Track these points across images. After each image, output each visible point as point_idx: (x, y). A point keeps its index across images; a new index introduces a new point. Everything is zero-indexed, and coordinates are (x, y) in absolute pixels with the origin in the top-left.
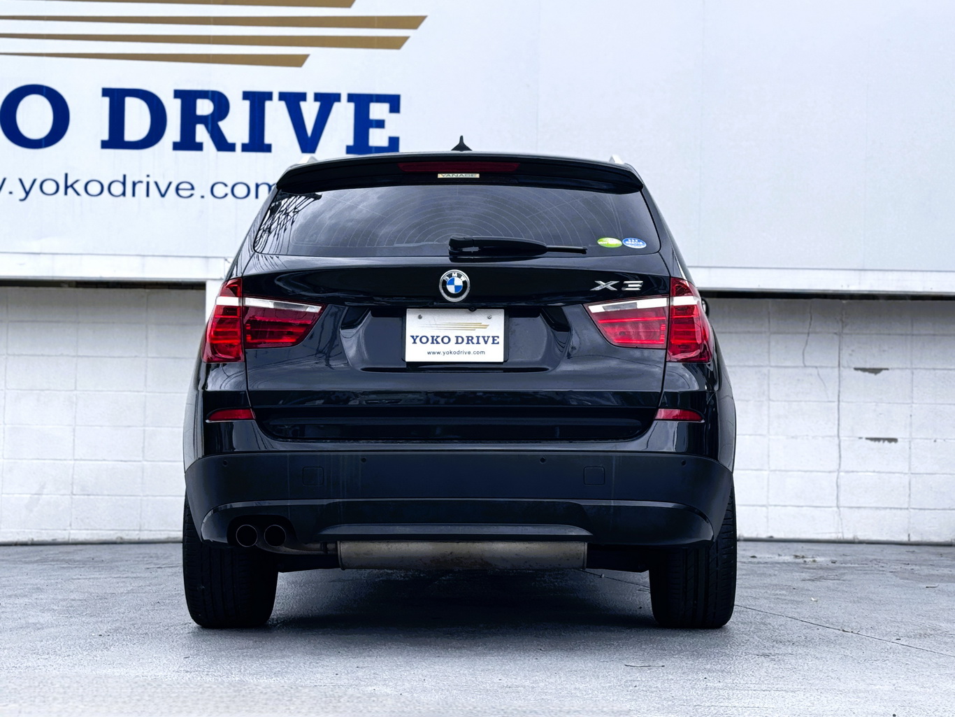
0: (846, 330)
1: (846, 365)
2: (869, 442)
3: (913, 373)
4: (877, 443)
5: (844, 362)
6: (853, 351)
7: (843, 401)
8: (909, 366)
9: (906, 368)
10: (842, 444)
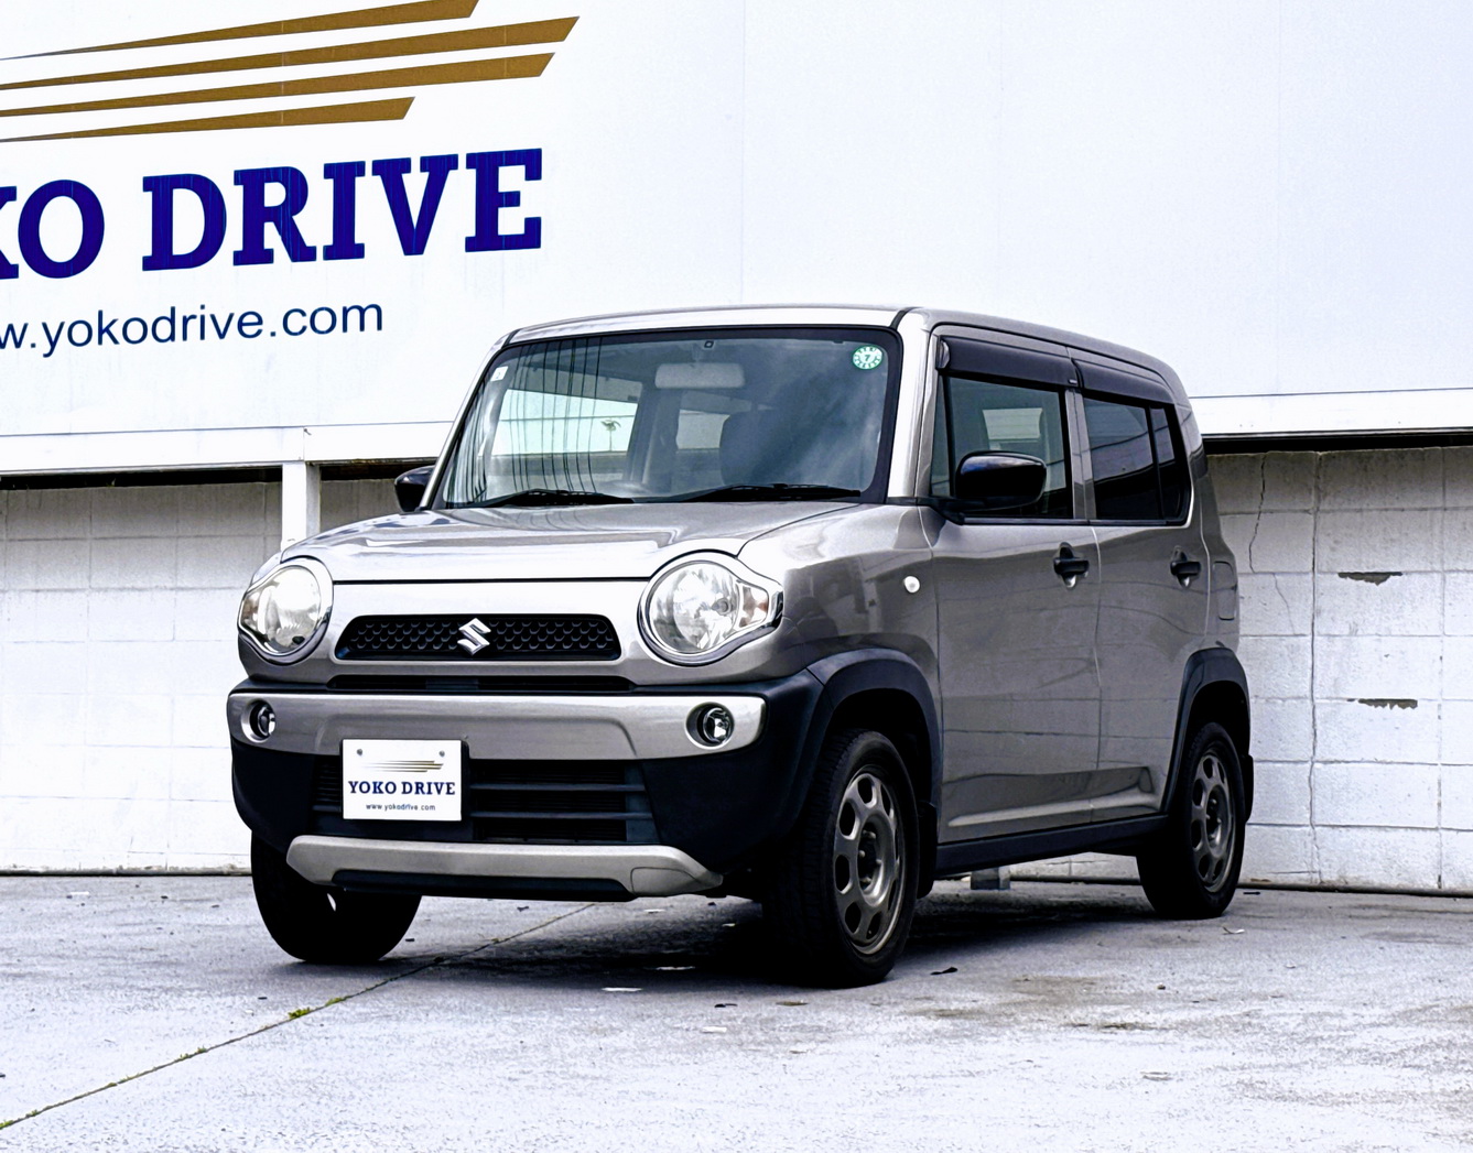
0: (1325, 506)
1: (1324, 569)
2: (1364, 705)
3: (1444, 580)
4: (1380, 708)
5: (1322, 564)
6: (1336, 542)
7: (1320, 635)
8: (1437, 567)
9: (1433, 571)
10: (1318, 712)
